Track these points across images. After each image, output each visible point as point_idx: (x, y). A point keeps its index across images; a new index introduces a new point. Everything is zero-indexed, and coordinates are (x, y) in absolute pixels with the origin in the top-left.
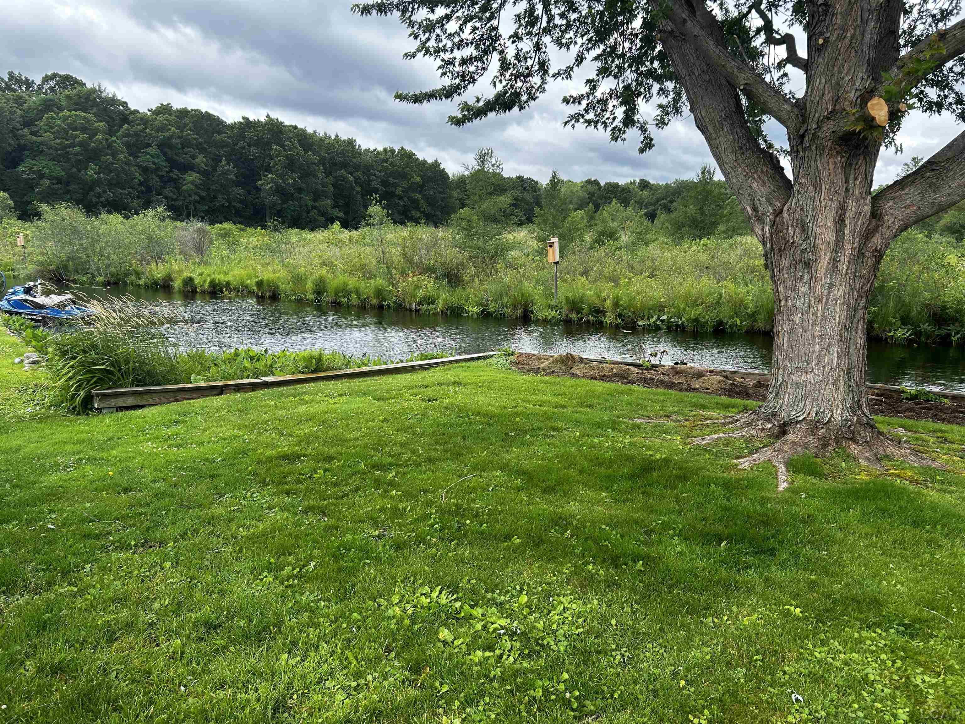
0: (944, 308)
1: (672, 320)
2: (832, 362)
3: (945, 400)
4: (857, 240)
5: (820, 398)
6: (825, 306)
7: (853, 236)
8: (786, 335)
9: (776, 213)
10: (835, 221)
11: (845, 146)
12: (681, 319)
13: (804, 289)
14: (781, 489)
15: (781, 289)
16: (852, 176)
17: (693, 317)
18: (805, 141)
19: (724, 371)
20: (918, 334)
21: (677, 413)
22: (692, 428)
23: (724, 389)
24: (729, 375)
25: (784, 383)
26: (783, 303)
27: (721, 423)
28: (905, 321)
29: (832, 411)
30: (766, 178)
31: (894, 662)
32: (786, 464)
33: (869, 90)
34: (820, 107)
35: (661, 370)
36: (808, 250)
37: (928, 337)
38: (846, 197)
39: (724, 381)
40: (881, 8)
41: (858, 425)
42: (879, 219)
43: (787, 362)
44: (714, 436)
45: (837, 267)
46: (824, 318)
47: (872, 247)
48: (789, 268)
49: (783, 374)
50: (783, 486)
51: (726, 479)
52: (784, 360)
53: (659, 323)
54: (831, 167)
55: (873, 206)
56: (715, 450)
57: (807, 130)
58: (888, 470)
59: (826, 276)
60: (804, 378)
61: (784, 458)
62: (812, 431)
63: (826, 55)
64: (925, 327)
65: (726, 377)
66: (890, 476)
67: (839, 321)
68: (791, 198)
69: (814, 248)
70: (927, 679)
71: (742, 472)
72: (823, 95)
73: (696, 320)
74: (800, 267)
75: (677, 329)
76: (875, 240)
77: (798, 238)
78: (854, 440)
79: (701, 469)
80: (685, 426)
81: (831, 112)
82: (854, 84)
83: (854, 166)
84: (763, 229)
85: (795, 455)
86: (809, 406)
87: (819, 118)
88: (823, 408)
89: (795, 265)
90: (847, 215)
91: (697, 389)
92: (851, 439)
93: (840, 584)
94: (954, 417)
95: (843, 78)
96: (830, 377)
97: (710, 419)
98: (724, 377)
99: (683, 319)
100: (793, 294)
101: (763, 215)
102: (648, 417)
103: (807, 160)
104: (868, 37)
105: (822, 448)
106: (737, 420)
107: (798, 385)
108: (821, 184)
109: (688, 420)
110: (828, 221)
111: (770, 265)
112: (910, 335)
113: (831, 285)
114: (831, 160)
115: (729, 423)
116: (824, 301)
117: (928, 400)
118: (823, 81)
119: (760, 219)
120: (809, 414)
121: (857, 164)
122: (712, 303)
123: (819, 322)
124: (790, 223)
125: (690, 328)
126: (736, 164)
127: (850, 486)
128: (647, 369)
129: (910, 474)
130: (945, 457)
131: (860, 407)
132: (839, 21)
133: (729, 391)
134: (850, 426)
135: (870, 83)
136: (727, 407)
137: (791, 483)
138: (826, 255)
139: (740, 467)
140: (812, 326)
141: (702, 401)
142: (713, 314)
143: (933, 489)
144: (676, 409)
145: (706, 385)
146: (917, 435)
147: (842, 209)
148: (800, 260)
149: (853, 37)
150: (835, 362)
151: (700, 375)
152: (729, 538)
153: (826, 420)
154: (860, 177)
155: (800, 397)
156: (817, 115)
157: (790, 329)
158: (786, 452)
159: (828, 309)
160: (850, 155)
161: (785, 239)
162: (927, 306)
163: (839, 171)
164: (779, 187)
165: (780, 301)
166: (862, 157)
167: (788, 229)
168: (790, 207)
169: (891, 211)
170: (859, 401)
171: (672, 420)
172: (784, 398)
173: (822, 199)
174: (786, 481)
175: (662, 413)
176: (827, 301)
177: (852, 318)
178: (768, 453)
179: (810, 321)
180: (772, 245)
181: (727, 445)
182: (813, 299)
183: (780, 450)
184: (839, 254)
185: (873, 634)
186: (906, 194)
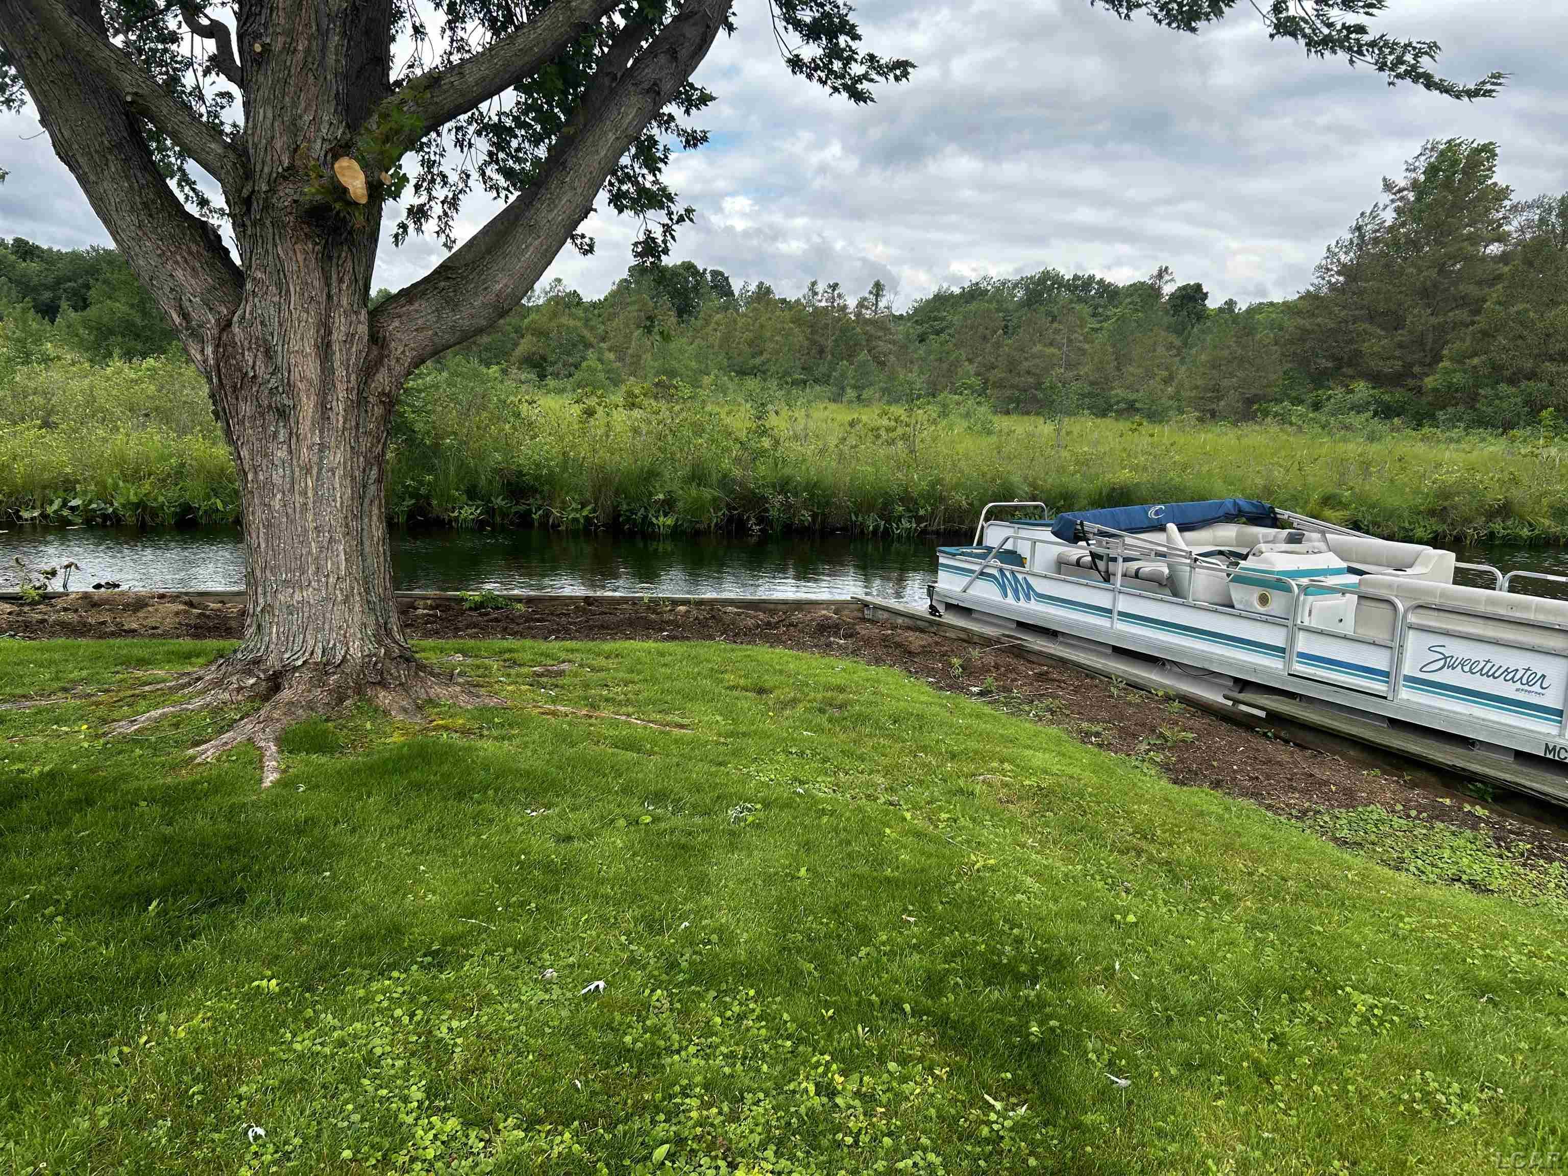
0: (520, 474)
1: (94, 506)
2: (338, 568)
3: (519, 606)
4: (353, 377)
5: (327, 627)
6: (317, 481)
7: (347, 370)
8: (262, 530)
9: (222, 324)
10: (316, 345)
11: (317, 226)
12: (112, 505)
13: (282, 454)
14: (267, 783)
15: (244, 453)
16: (334, 277)
17: (133, 499)
18: (253, 211)
19: (186, 594)
20: (490, 511)
21: (86, 681)
22: (112, 706)
23: (187, 625)
24: (195, 600)
25: (268, 609)
26: (250, 477)
27: (170, 688)
28: (472, 493)
29: (347, 644)
30: (198, 265)
31: (412, 1015)
32: (278, 741)
33: (343, 142)
34: (269, 157)
35: (60, 603)
36: (281, 389)
37: (504, 515)
38: (328, 309)
39: (186, 612)
40: (346, 15)
41: (387, 661)
42: (382, 346)
43: (268, 572)
44: (155, 713)
45: (329, 418)
46: (318, 500)
47: (376, 388)
48: (253, 418)
49: (265, 594)
50: (270, 778)
51: (169, 787)
52: (263, 570)
53: (65, 512)
54: (300, 257)
55: (371, 326)
56: (153, 739)
57: (253, 191)
58: (432, 721)
59: (313, 434)
60: (298, 597)
61: (274, 732)
62: (319, 681)
63: (269, 72)
64: (499, 502)
65: (191, 604)
66: (434, 730)
67: (342, 503)
68: (244, 302)
69: (290, 387)
70: (455, 1024)
71: (200, 769)
72: (273, 138)
73: (140, 505)
74: (270, 417)
75: (105, 521)
76: (379, 377)
77: (261, 370)
78: (383, 684)
79: (124, 777)
80: (98, 704)
81: (288, 168)
82: (319, 130)
83: (335, 261)
84: (202, 351)
85: (293, 722)
86: (311, 642)
87: (270, 174)
88: (332, 642)
89: (262, 415)
90: (334, 337)
91: (134, 631)
92: (379, 683)
93: (345, 918)
94: (529, 628)
95: (301, 117)
96: (338, 592)
97: (150, 684)
98: (185, 603)
99: (116, 504)
100: (265, 461)
101: (200, 326)
102: (24, 696)
103: (260, 241)
104: (331, 58)
105: (337, 705)
106: (199, 679)
107: (290, 609)
108: (287, 283)
109: (107, 691)
110: (306, 345)
111: (221, 414)
112: (480, 514)
113: (322, 447)
114: (298, 247)
115: (183, 686)
116: (315, 471)
117: (498, 608)
118: (270, 115)
119: (196, 334)
120: (312, 653)
121: (339, 257)
122: (169, 475)
123: (311, 505)
124: (246, 343)
125: (130, 518)
126: (140, 233)
127: (376, 757)
128: (33, 603)
129: (461, 722)
130: (509, 688)
131: (389, 632)
132: (282, 21)
133: (196, 627)
134: (376, 663)
135: (344, 133)
136: (187, 656)
137: (284, 771)
138: (308, 398)
139: (199, 760)
140: (301, 512)
141: (138, 652)
142: (173, 493)
143: (489, 737)
144: (84, 673)
145: (151, 622)
146: (478, 662)
147: (325, 327)
148: (270, 406)
149: (308, 50)
150: (343, 567)
151: (139, 604)
152: (166, 892)
153: (339, 658)
154: (346, 278)
155: (295, 628)
156: (266, 170)
157: (267, 520)
158: (278, 720)
159: (322, 485)
160: (327, 242)
161: (241, 371)
162: (497, 471)
163: (313, 264)
164: (222, 282)
165: (246, 474)
166: (345, 248)
167: (243, 354)
168: (244, 318)
169: (399, 335)
170: (386, 623)
171: (74, 697)
172: (271, 633)
173: (292, 307)
174: (276, 769)
175: (55, 685)
176: (320, 469)
177: (362, 498)
178: (248, 726)
179: (297, 505)
180: (220, 380)
181: (176, 726)
182: (297, 469)
183: (269, 719)
184: (329, 397)
185: (387, 982)
186: (417, 311)
